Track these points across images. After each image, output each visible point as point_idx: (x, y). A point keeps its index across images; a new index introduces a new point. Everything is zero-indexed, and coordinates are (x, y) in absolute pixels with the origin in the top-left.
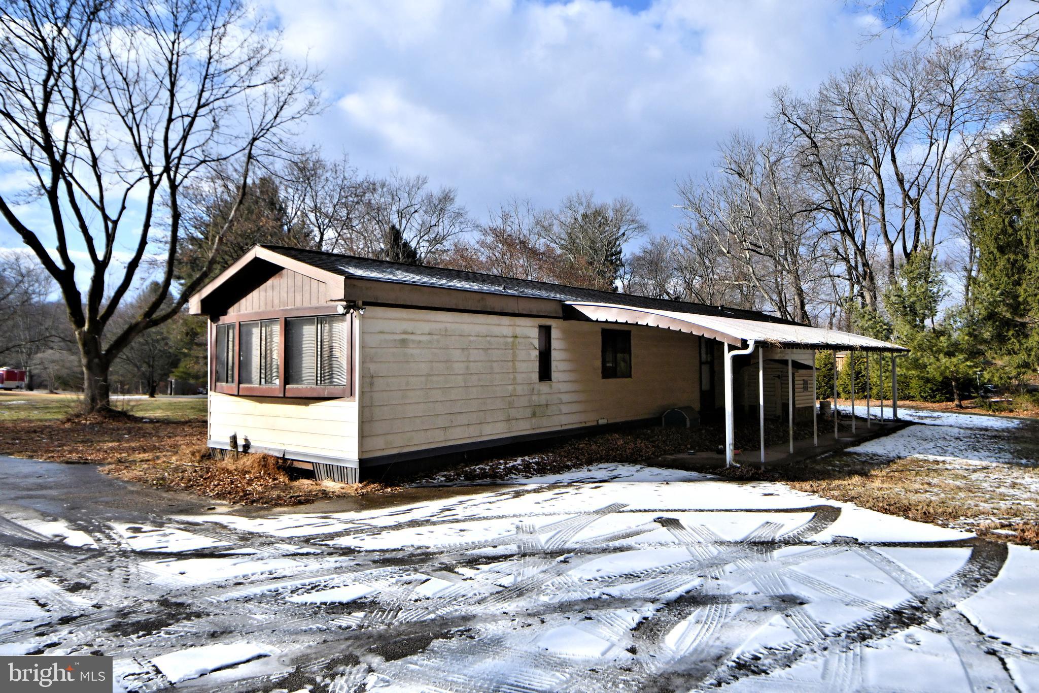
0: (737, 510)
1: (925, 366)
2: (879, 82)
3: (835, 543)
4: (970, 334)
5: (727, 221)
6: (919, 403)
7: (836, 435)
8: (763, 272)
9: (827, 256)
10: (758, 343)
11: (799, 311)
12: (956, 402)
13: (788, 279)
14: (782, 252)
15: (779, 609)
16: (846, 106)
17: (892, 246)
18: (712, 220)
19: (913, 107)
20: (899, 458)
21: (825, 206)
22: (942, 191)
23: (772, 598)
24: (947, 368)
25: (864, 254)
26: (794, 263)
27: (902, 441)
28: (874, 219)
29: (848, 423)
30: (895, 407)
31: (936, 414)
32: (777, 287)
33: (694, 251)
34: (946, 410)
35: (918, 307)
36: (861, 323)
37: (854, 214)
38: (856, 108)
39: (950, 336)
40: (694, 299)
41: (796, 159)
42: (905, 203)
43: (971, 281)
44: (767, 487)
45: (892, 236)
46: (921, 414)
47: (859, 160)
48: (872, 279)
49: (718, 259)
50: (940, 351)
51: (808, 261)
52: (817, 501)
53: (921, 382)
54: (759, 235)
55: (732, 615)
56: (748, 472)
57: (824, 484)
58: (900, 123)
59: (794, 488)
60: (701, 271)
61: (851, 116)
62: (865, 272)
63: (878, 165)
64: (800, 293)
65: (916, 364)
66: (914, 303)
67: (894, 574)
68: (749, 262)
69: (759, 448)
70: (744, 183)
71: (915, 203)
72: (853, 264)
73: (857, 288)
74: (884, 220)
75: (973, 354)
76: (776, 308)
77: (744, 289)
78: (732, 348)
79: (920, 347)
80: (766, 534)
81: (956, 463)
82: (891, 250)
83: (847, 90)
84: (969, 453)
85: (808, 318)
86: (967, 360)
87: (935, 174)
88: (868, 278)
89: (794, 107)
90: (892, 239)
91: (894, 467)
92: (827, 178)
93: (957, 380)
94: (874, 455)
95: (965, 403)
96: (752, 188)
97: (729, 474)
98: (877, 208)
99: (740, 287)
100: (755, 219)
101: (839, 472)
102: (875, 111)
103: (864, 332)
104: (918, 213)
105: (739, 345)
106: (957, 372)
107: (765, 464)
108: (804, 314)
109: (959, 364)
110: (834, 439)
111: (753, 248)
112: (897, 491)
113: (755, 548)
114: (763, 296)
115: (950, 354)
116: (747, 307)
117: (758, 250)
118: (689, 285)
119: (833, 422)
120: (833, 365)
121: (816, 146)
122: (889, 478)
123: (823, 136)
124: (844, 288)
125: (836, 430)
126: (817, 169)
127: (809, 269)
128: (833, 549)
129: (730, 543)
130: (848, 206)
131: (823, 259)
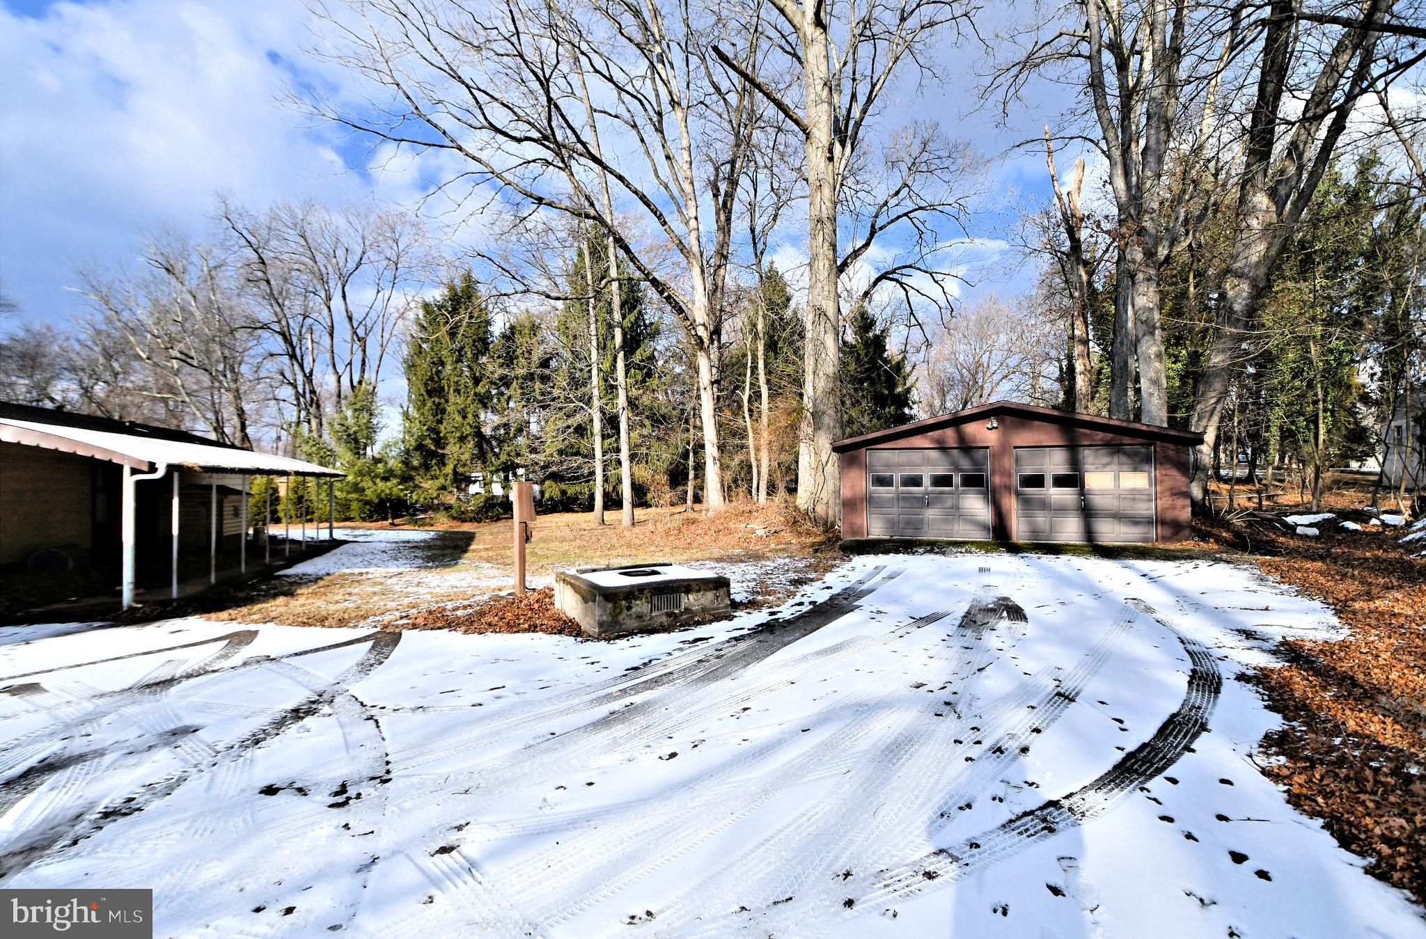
0: (130, 656)
1: (364, 490)
2: (333, 219)
3: (245, 664)
4: (402, 462)
5: (149, 322)
6: (358, 524)
7: (267, 560)
8: (195, 387)
9: (272, 378)
10: (171, 468)
11: (238, 434)
12: (390, 521)
13: (228, 397)
14: (221, 367)
15: (167, 744)
16: (299, 232)
17: (340, 377)
18: (126, 315)
19: (364, 253)
20: (328, 574)
21: (272, 326)
22: (386, 335)
23: (161, 735)
24: (382, 491)
25: (311, 381)
26: (236, 381)
27: (334, 559)
28: (323, 349)
29: (282, 547)
30: (331, 528)
31: (369, 532)
32: (213, 404)
33: (96, 348)
34: (382, 528)
35: (359, 435)
36: (306, 448)
37: (304, 341)
38: (308, 234)
39: (386, 463)
40: (93, 410)
41: (242, 271)
42: (353, 340)
43: (406, 415)
44: (177, 623)
45: (340, 369)
46: (357, 532)
47: (311, 289)
48: (318, 406)
49: (133, 363)
50: (376, 476)
51: (251, 381)
52: (234, 627)
53: (360, 504)
54: (190, 344)
55: (104, 767)
56: (152, 611)
57: (244, 610)
58: (351, 265)
59: (209, 619)
60: (107, 376)
61: (304, 243)
62: (312, 400)
63: (329, 298)
64: (241, 413)
65: (356, 488)
66: (355, 432)
67: (299, 679)
68: (177, 373)
69: (171, 584)
70: (173, 280)
71: (362, 340)
72: (301, 391)
73: (303, 414)
74: (332, 352)
75: (405, 479)
76: (211, 428)
77: (171, 403)
78: (134, 471)
79: (360, 473)
80: (164, 674)
81: (376, 572)
82: (339, 381)
83: (301, 217)
84: (390, 563)
85: (249, 441)
86: (399, 484)
87: (381, 318)
88: (314, 405)
89: (240, 215)
90: (340, 371)
91: (321, 583)
92: (274, 298)
93: (390, 500)
94: (304, 575)
95: (397, 521)
96: (184, 289)
97: (126, 617)
98: (326, 340)
99: (165, 401)
100: (187, 325)
101: (264, 596)
102: (328, 247)
103: (309, 458)
104: (364, 351)
105: (145, 468)
106: (391, 494)
107: (178, 600)
108: (245, 437)
109: (392, 487)
110: (265, 564)
111: (183, 357)
112: (320, 605)
113: (148, 690)
114: (194, 414)
115: (386, 479)
116: (173, 424)
117: (189, 360)
118: (87, 392)
119: (265, 547)
120: (276, 490)
121: (263, 263)
122: (315, 593)
123: (272, 255)
124: (291, 413)
125: (267, 555)
126: (263, 285)
127: (252, 389)
128: (243, 670)
129: (114, 692)
130: (297, 331)
131: (268, 380)
